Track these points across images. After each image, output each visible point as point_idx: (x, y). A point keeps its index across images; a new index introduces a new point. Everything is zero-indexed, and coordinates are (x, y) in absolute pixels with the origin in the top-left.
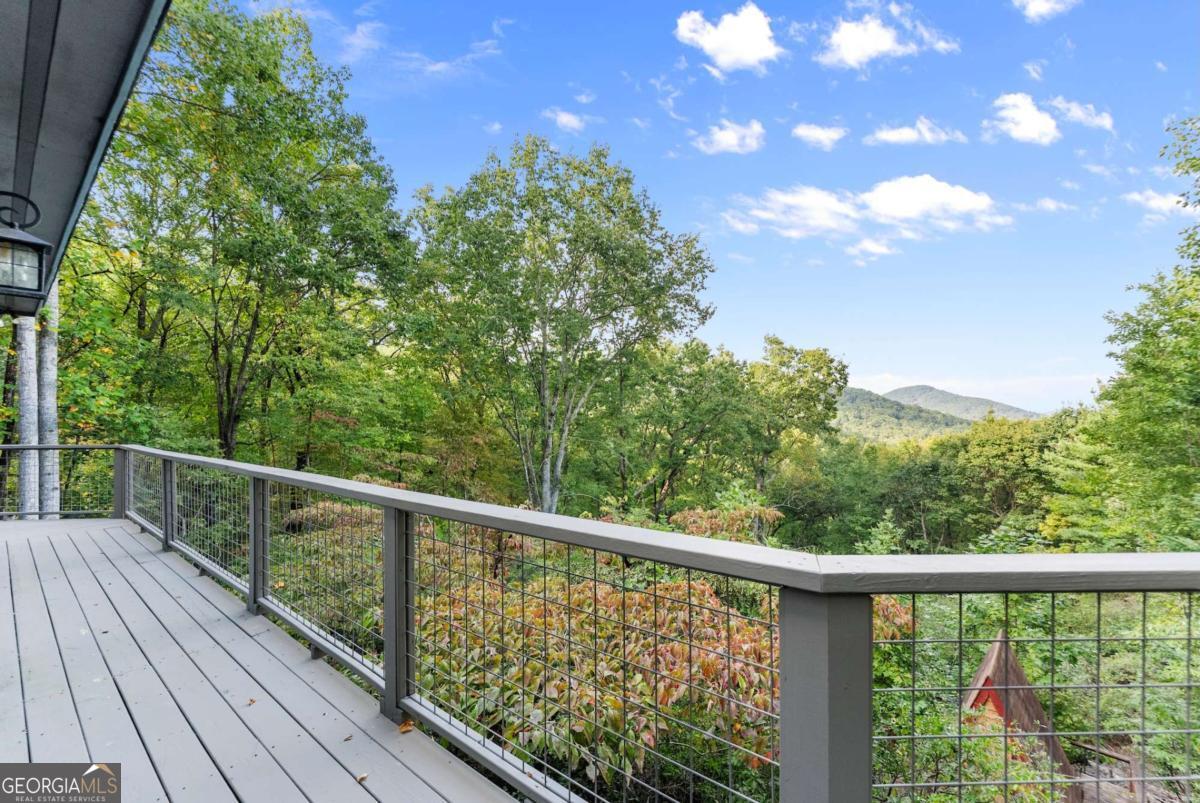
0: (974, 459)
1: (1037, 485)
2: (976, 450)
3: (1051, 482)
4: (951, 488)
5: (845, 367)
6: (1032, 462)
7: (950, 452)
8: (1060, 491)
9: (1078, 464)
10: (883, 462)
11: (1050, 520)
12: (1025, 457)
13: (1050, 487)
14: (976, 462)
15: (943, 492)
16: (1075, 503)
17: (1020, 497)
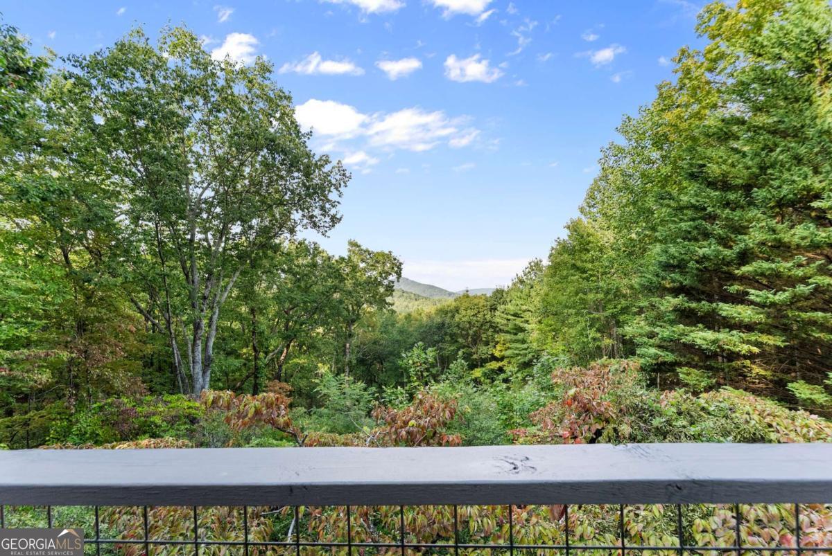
0: (464, 317)
1: (491, 330)
2: (464, 313)
3: (497, 327)
4: (451, 336)
5: (401, 264)
6: (488, 317)
7: (449, 315)
8: (501, 331)
9: (510, 317)
10: (416, 324)
11: (498, 348)
12: (484, 315)
13: (497, 330)
14: (463, 319)
15: (448, 338)
16: (508, 337)
17: (484, 337)
